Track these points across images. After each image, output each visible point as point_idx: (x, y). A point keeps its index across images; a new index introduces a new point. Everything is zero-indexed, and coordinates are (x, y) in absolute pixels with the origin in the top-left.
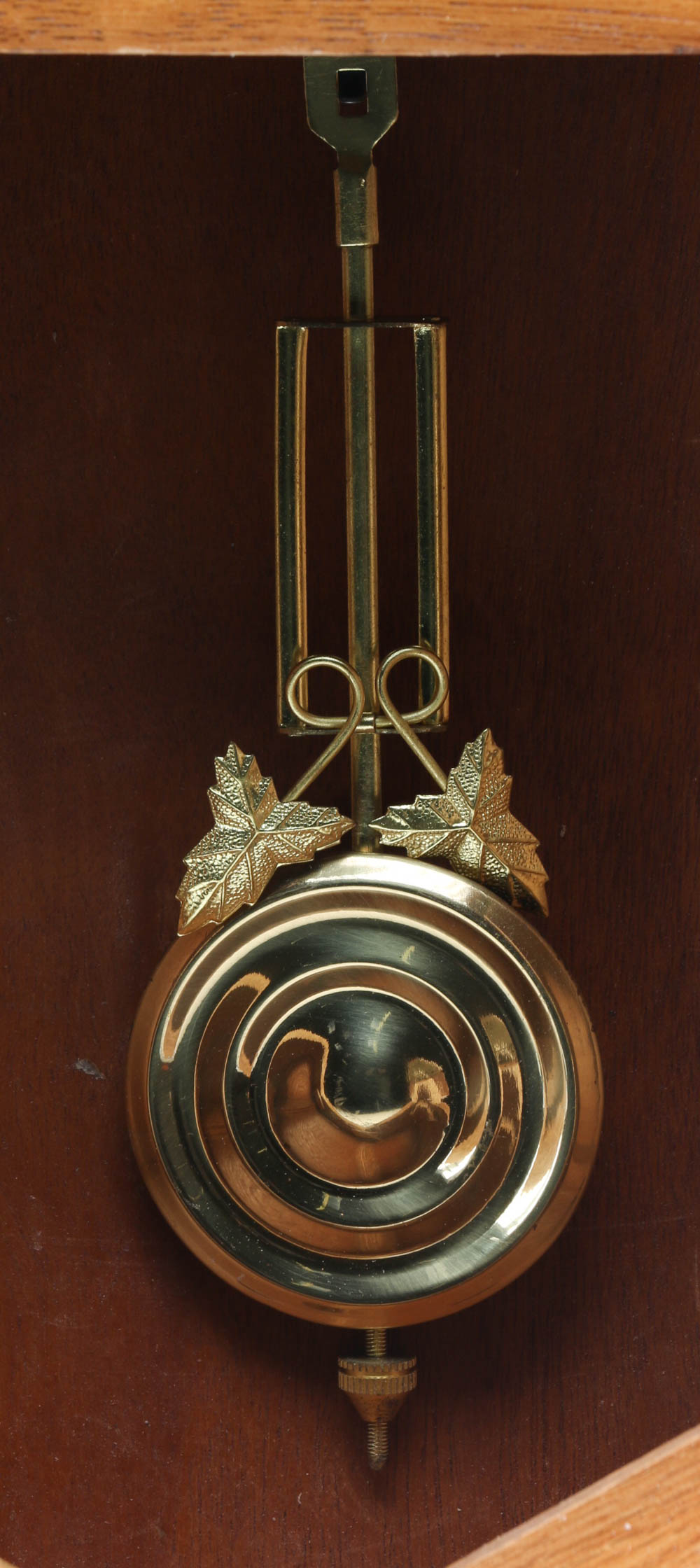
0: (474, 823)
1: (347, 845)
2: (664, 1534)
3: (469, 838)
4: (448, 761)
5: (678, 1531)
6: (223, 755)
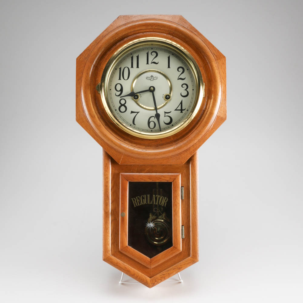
1: (157, 218)
3: (164, 218)
6: (150, 213)
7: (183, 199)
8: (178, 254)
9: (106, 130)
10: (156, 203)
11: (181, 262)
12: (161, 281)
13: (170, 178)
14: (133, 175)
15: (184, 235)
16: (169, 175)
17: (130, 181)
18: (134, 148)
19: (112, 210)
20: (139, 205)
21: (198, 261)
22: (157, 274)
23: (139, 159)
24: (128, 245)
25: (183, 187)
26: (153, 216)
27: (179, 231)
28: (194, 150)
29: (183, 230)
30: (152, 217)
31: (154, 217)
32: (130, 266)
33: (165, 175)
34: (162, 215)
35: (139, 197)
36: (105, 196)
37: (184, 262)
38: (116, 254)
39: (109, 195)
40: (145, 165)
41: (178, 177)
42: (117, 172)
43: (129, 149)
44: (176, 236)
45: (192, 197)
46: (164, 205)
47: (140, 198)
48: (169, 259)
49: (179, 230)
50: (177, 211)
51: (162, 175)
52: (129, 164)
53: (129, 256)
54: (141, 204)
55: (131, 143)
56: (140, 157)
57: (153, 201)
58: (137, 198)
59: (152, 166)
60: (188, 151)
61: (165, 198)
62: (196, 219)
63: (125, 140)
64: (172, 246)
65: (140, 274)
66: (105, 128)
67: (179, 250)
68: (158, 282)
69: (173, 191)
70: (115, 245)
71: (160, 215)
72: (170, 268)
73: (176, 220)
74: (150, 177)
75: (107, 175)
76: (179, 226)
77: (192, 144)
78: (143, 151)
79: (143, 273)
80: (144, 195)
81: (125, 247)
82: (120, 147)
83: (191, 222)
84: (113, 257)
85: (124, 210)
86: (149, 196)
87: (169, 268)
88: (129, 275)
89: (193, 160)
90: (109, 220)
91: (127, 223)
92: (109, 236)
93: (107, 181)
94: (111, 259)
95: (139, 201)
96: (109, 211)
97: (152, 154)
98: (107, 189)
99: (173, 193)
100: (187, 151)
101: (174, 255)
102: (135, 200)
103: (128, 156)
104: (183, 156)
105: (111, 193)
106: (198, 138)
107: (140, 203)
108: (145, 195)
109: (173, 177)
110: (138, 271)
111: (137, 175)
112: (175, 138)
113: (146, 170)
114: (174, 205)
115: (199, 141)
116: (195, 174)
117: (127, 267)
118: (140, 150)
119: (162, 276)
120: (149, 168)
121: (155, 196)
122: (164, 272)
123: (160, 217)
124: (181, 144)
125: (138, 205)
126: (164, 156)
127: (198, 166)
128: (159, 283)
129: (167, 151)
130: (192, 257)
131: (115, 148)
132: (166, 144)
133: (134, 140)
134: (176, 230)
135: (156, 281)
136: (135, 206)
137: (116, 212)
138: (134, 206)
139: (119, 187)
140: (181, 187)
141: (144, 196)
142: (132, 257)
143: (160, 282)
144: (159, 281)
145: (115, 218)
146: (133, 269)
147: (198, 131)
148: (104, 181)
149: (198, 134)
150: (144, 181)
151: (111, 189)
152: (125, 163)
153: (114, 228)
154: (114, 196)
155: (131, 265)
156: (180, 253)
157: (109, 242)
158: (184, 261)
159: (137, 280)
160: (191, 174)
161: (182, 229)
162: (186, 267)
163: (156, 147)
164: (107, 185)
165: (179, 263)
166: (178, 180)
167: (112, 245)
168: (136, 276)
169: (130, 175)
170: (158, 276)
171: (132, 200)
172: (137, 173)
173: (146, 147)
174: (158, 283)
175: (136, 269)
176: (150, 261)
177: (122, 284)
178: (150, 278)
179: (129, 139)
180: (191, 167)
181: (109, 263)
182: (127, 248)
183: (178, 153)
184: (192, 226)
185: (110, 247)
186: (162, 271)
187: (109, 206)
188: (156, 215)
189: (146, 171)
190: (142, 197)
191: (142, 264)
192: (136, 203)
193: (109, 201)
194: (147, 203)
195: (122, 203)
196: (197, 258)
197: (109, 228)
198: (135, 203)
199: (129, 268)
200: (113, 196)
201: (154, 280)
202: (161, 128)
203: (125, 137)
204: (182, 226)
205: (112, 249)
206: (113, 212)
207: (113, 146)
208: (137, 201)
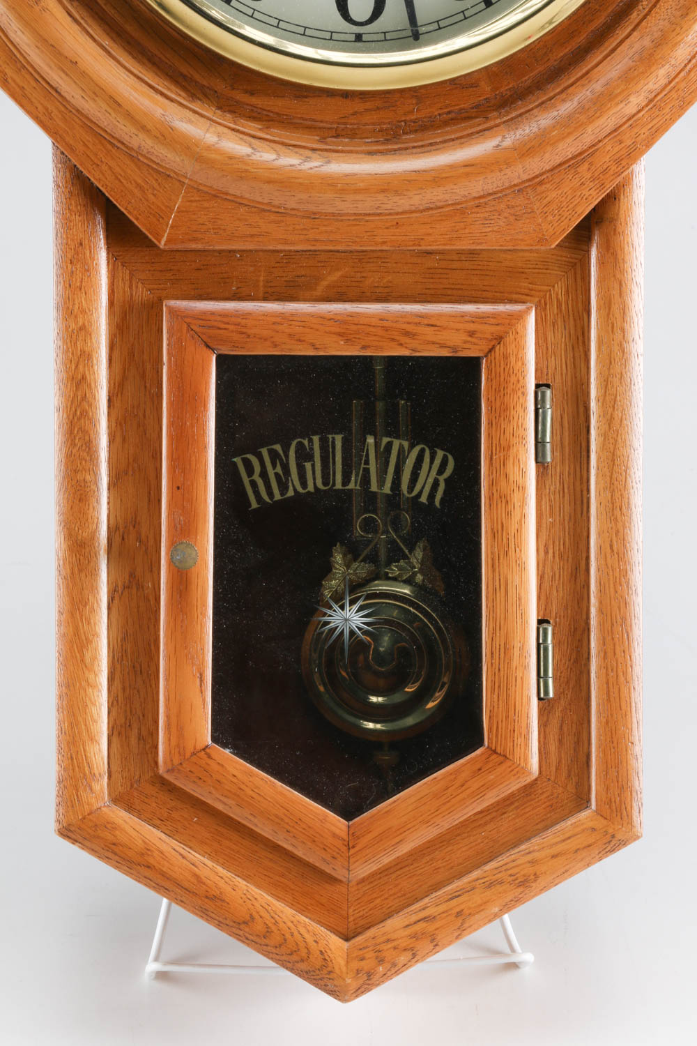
0: (420, 569)
1: (376, 576)
2: (492, 812)
3: (418, 575)
4: (411, 550)
5: (496, 811)
6: (336, 546)
7: (549, 459)
8: (512, 795)
9: (76, 27)
10: (381, 482)
11: (535, 840)
12: (414, 955)
13: (471, 334)
14: (246, 315)
15: (550, 681)
16: (463, 315)
17: (226, 351)
18: (250, 145)
19: (117, 528)
20: (277, 497)
21: (638, 837)
22: (389, 916)
23: (281, 213)
24: (214, 739)
25: (548, 386)
26: (355, 565)
27: (524, 655)
28: (618, 162)
29: (546, 650)
30: (348, 567)
31: (361, 569)
32: (223, 865)
33: (440, 315)
34: (405, 557)
35: (278, 447)
36: (73, 444)
37: (551, 846)
38: (135, 794)
39: (97, 434)
40: (314, 253)
41: (519, 327)
42: (142, 293)
43: (217, 151)
44: (506, 685)
45: (603, 447)
46: (431, 496)
47: (287, 456)
48: (463, 824)
49: (522, 648)
50: (512, 531)
51: (420, 316)
52: (217, 248)
53: (220, 807)
54: (291, 493)
55: (231, 112)
56: (292, 204)
57: (367, 471)
58: (264, 452)
59: (362, 257)
60: (586, 166)
61: (440, 454)
62: (628, 583)
63: (193, 96)
64: (481, 743)
65: (285, 913)
66: (70, 15)
67: (523, 770)
68: (394, 965)
69: (491, 410)
70: (133, 741)
71: (395, 555)
72: (466, 879)
73: (503, 587)
74: (346, 329)
75: (83, 312)
76: (525, 623)
77: (608, 121)
78: (308, 165)
79: (301, 912)
80: (307, 434)
81: (194, 754)
82: (167, 136)
83: (593, 600)
84: (120, 816)
85: (185, 529)
86: (339, 439)
87: (460, 875)
88: (220, 925)
89: (613, 220)
90: (94, 589)
91: (204, 605)
92: (95, 686)
93: (83, 352)
94: (111, 826)
95: (277, 475)
96: (94, 536)
97: (362, 185)
98: (84, 397)
99: (490, 424)
100: (578, 165)
101: (491, 798)
102: (257, 469)
103: (216, 195)
104: (554, 194)
105: (109, 427)
106: (651, 86)
107: (283, 487)
108: (316, 439)
109: (489, 330)
110: (273, 895)
111: (266, 315)
112: (506, 87)
113: (325, 283)
114: (491, 498)
115: (652, 102)
116: (624, 310)
117: (203, 873)
118: (289, 161)
119: (422, 925)
120: (339, 274)
121: (377, 445)
122: (430, 905)
123: (394, 570)
124: (543, 120)
125: (270, 494)
126: (436, 195)
127: (642, 259)
128: (397, 973)
129: (452, 167)
130: (598, 812)
131: (134, 143)
132: (446, 123)
133: (252, 93)
134: (507, 649)
135: (381, 961)
136: (254, 505)
137: (139, 539)
138: (250, 505)
139: (154, 390)
140: (538, 386)
141: (311, 441)
142: (236, 814)
143: (405, 966)
144: (403, 959)
145: (132, 575)
146: (241, 883)
147: (647, 42)
148: (65, 352)
149: (648, 60)
150: (311, 353)
151: (110, 401)
152: (195, 240)
153: (124, 639)
154: (124, 440)
155: (228, 861)
156: (529, 789)
157: (95, 722)
158: (550, 836)
159: (267, 954)
160: (599, 309)
161: (538, 645)
162: (566, 873)
163: (387, 141)
164: (84, 378)
165: (523, 847)
166: (521, 347)
167: (115, 739)
168: (259, 927)
169: (225, 315)
170: (395, 924)
171: (235, 464)
172: (265, 299)
173: (323, 140)
174: (396, 969)
175: (258, 887)
176: (344, 835)
177: (161, 976)
178: (347, 939)
179: (221, 86)
180: (601, 263)
181: (93, 851)
182: (209, 756)
183: (525, 177)
184: (601, 624)
185: (100, 750)
186: (417, 900)
187: (98, 501)
188: (373, 558)
189: (319, 291)
190: (300, 446)
191: (299, 853)
192: (260, 483)
193: (96, 474)
194: (325, 484)
195: (176, 488)
196: (630, 816)
197: (96, 635)
198: (254, 484)
199: (221, 883)
200: (118, 439)
201: (370, 954)
202: (420, 19)
203: (197, 77)
204: (540, 622)
205: (115, 768)
206: (118, 539)
207: (123, 130)
208: (264, 474)
